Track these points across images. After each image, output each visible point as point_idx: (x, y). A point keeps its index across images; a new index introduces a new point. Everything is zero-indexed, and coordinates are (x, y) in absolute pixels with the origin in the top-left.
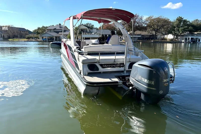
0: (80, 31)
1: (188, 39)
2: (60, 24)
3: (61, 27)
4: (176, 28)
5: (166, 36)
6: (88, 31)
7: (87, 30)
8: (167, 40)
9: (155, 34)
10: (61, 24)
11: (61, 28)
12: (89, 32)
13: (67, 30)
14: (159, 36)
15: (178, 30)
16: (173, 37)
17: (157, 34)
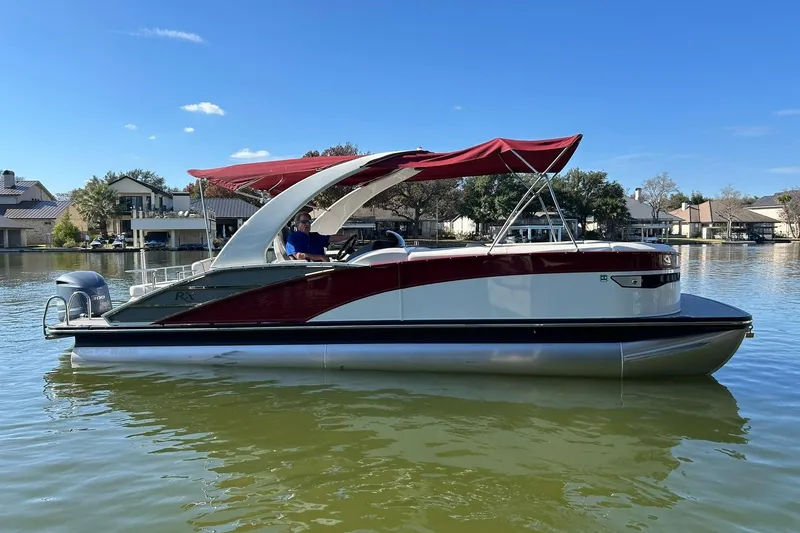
0: (118, 203)
1: (521, 233)
2: (7, 173)
3: (14, 187)
4: (482, 199)
5: (447, 224)
6: (153, 203)
7: (149, 198)
8: (454, 238)
9: (417, 219)
10: (13, 174)
11: (16, 192)
12: (158, 206)
13: (45, 198)
14: (429, 223)
15: (492, 207)
16: (474, 229)
17: (420, 218)
